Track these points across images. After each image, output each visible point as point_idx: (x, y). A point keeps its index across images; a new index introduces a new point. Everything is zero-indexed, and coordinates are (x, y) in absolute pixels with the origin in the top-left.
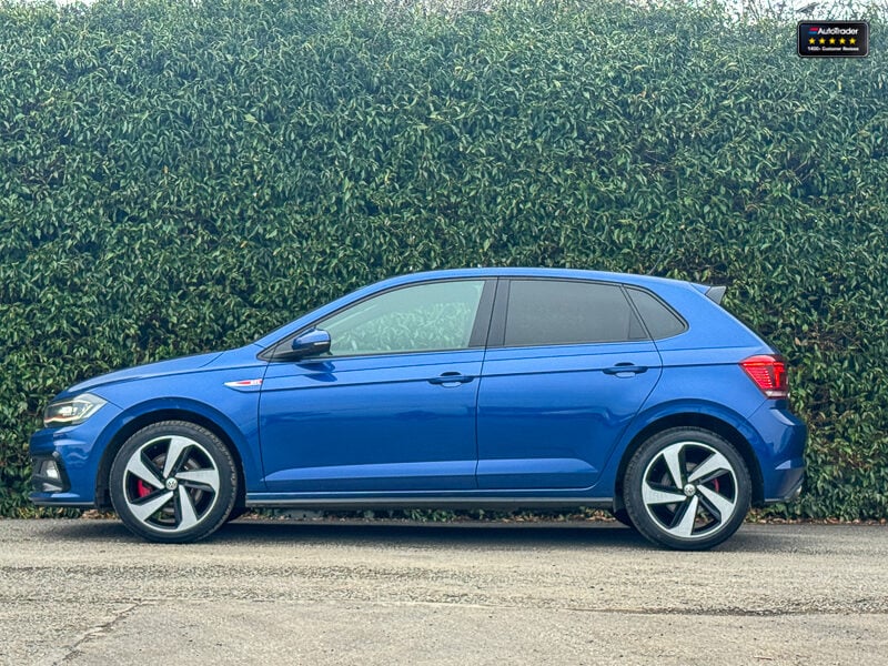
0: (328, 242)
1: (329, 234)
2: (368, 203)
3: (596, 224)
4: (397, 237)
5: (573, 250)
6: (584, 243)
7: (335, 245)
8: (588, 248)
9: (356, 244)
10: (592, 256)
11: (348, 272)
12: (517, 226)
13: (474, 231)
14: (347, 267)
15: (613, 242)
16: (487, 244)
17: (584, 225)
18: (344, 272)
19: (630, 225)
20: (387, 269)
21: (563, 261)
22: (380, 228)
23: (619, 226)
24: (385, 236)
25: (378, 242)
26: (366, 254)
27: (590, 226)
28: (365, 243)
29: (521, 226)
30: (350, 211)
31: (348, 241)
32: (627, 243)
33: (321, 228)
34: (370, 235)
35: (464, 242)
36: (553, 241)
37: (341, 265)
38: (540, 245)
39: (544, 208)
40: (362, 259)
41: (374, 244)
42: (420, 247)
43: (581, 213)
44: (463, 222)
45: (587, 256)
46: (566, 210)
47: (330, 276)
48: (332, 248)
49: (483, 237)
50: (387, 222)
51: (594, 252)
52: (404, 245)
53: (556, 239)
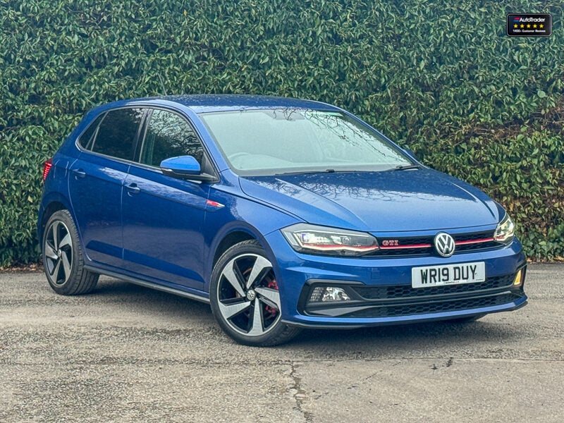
0: (305, 65)
1: (306, 59)
2: (335, 36)
3: (502, 48)
4: (356, 60)
5: (485, 67)
6: (493, 61)
7: (311, 67)
8: (496, 65)
9: (326, 65)
10: (498, 71)
11: (320, 87)
12: (444, 51)
13: (413, 55)
14: (320, 83)
15: (513, 61)
16: (422, 64)
17: (493, 49)
18: (318, 86)
19: (526, 48)
20: (349, 84)
21: (477, 75)
22: (344, 54)
23: (518, 49)
24: (348, 60)
25: (342, 65)
26: (333, 73)
27: (498, 48)
28: (333, 64)
29: (447, 50)
30: (322, 42)
31: (320, 64)
32: (525, 60)
33: (300, 54)
34: (336, 59)
35: (405, 63)
36: (470, 61)
37: (315, 81)
38: (460, 63)
39: (464, 38)
40: (330, 77)
41: (339, 66)
42: (374, 68)
43: (491, 39)
44: (405, 48)
45: (495, 71)
46: (480, 37)
47: (307, 90)
48: (308, 69)
49: (419, 60)
50: (350, 50)
51: (500, 69)
52: (361, 66)
53: (472, 59)
